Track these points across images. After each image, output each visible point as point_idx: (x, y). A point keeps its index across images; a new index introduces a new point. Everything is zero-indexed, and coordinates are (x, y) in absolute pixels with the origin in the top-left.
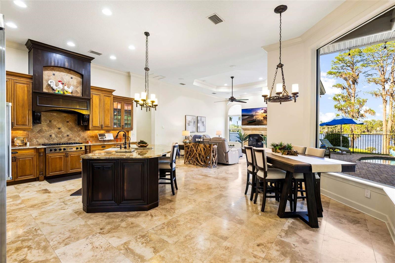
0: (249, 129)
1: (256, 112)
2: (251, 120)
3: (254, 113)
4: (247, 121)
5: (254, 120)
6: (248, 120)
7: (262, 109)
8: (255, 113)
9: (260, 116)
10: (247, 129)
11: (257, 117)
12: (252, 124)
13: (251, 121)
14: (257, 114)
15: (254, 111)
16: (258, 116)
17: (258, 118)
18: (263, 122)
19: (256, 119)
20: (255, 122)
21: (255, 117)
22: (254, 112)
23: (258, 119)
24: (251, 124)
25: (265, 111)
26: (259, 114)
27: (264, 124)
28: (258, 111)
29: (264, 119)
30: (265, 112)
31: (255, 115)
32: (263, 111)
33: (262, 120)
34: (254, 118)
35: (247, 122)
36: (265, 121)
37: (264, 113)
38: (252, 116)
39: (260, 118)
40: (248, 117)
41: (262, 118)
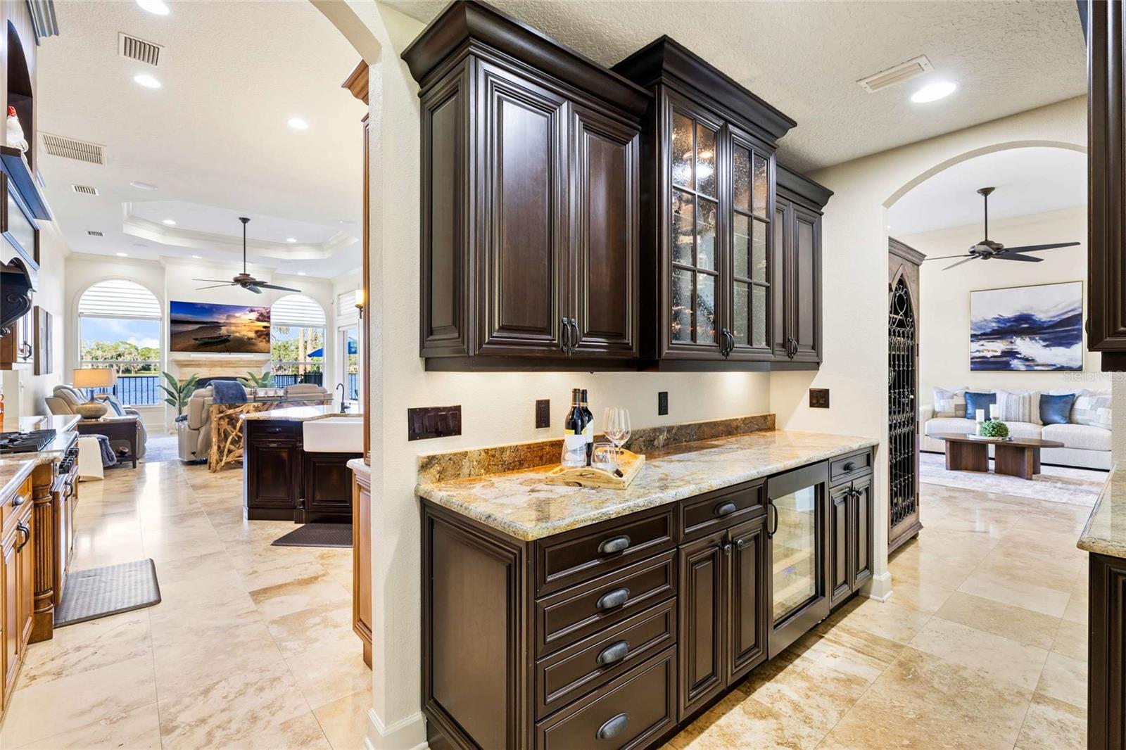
0: (201, 363)
1: (228, 317)
2: (209, 338)
3: (221, 319)
4: (196, 339)
5: (223, 338)
6: (199, 337)
7: (252, 311)
8: (227, 319)
9: (247, 328)
10: (193, 363)
11: (233, 328)
12: (213, 347)
13: (210, 340)
14: (233, 321)
15: (222, 313)
16: (238, 328)
17: (236, 332)
18: (254, 344)
19: (229, 336)
20: (227, 344)
21: (227, 330)
22: (221, 316)
23: (237, 334)
24: (209, 348)
25: (260, 315)
26: (239, 322)
27: (258, 350)
28: (237, 315)
29: (259, 336)
30: (260, 318)
31: (225, 325)
32: (254, 316)
33: (252, 339)
34: (224, 331)
35: (193, 342)
36: (262, 341)
37: (258, 320)
38: (217, 326)
39: (243, 333)
40: (197, 326)
41: (252, 335)
